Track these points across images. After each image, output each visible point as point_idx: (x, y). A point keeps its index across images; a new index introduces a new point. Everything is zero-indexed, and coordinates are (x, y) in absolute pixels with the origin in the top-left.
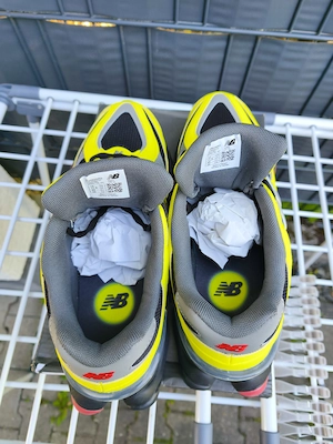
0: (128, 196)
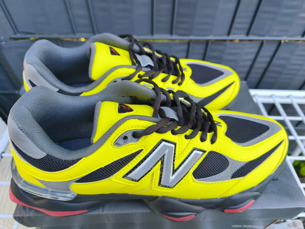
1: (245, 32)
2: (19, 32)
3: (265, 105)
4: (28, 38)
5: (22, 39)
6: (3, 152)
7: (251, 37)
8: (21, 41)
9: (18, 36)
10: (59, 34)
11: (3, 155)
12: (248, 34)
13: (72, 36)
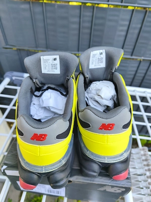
0: (59, 73)
1: (131, 54)
2: (8, 45)
3: (140, 97)
7: (133, 57)
8: (9, 50)
9: (8, 47)
10: (29, 47)
12: (132, 55)
13: (35, 49)
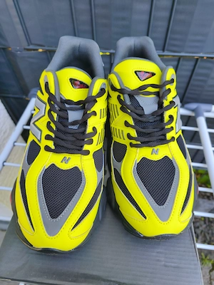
2: (32, 44)
4: (37, 50)
5: (34, 50)
6: (5, 162)
9: (31, 47)
11: (5, 164)
